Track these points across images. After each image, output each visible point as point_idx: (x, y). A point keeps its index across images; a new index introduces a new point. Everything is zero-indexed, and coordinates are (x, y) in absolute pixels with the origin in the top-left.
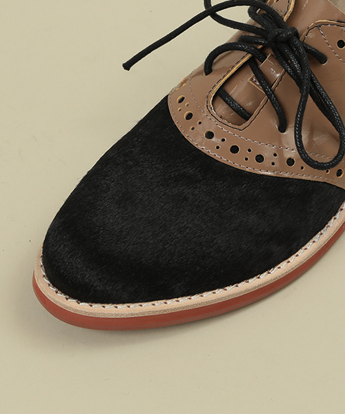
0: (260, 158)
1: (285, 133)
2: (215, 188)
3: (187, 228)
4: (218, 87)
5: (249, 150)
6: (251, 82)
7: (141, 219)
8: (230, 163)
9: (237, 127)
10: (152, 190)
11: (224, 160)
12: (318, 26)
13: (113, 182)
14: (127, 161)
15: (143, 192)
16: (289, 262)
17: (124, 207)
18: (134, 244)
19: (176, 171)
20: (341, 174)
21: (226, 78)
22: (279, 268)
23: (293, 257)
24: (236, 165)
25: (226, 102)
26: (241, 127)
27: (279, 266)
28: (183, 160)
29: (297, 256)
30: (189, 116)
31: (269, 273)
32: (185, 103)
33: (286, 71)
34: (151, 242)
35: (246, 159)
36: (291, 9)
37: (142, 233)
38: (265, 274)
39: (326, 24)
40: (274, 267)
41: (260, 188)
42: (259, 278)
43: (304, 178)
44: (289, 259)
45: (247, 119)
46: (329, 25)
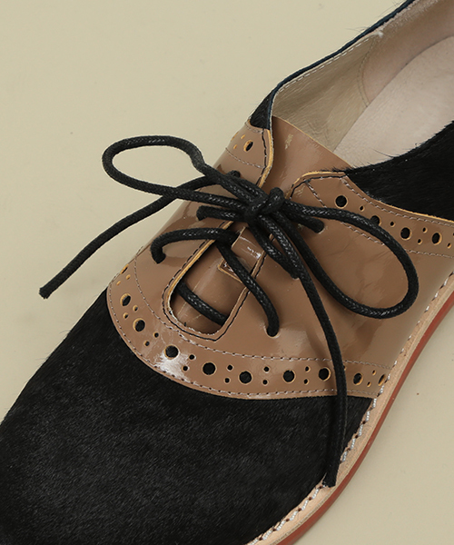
0: (246, 377)
1: (277, 337)
2: (188, 426)
3: (156, 489)
4: (176, 281)
5: (230, 368)
6: (222, 270)
7: (89, 485)
8: (204, 389)
9: (209, 336)
10: (100, 441)
11: (196, 385)
12: (307, 181)
13: (43, 432)
14: (60, 398)
15: (87, 444)
16: (300, 510)
17: (63, 470)
18: (84, 524)
19: (131, 408)
20: (360, 378)
21: (186, 269)
22: (287, 520)
23: (306, 501)
24: (214, 391)
25: (189, 302)
26: (214, 336)
27: (287, 517)
28: (138, 390)
29: (310, 499)
30: (140, 326)
31: (274, 530)
32: (133, 305)
33: (267, 252)
34: (107, 517)
35: (227, 380)
36: (270, 165)
37: (94, 505)
38: (269, 531)
39: (317, 177)
40: (280, 520)
41: (251, 419)
42: (261, 539)
43: (309, 395)
44: (300, 506)
45: (222, 324)
46: (322, 179)
